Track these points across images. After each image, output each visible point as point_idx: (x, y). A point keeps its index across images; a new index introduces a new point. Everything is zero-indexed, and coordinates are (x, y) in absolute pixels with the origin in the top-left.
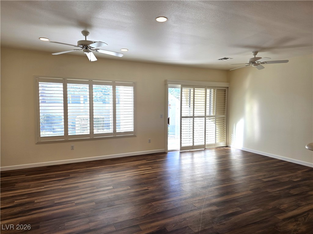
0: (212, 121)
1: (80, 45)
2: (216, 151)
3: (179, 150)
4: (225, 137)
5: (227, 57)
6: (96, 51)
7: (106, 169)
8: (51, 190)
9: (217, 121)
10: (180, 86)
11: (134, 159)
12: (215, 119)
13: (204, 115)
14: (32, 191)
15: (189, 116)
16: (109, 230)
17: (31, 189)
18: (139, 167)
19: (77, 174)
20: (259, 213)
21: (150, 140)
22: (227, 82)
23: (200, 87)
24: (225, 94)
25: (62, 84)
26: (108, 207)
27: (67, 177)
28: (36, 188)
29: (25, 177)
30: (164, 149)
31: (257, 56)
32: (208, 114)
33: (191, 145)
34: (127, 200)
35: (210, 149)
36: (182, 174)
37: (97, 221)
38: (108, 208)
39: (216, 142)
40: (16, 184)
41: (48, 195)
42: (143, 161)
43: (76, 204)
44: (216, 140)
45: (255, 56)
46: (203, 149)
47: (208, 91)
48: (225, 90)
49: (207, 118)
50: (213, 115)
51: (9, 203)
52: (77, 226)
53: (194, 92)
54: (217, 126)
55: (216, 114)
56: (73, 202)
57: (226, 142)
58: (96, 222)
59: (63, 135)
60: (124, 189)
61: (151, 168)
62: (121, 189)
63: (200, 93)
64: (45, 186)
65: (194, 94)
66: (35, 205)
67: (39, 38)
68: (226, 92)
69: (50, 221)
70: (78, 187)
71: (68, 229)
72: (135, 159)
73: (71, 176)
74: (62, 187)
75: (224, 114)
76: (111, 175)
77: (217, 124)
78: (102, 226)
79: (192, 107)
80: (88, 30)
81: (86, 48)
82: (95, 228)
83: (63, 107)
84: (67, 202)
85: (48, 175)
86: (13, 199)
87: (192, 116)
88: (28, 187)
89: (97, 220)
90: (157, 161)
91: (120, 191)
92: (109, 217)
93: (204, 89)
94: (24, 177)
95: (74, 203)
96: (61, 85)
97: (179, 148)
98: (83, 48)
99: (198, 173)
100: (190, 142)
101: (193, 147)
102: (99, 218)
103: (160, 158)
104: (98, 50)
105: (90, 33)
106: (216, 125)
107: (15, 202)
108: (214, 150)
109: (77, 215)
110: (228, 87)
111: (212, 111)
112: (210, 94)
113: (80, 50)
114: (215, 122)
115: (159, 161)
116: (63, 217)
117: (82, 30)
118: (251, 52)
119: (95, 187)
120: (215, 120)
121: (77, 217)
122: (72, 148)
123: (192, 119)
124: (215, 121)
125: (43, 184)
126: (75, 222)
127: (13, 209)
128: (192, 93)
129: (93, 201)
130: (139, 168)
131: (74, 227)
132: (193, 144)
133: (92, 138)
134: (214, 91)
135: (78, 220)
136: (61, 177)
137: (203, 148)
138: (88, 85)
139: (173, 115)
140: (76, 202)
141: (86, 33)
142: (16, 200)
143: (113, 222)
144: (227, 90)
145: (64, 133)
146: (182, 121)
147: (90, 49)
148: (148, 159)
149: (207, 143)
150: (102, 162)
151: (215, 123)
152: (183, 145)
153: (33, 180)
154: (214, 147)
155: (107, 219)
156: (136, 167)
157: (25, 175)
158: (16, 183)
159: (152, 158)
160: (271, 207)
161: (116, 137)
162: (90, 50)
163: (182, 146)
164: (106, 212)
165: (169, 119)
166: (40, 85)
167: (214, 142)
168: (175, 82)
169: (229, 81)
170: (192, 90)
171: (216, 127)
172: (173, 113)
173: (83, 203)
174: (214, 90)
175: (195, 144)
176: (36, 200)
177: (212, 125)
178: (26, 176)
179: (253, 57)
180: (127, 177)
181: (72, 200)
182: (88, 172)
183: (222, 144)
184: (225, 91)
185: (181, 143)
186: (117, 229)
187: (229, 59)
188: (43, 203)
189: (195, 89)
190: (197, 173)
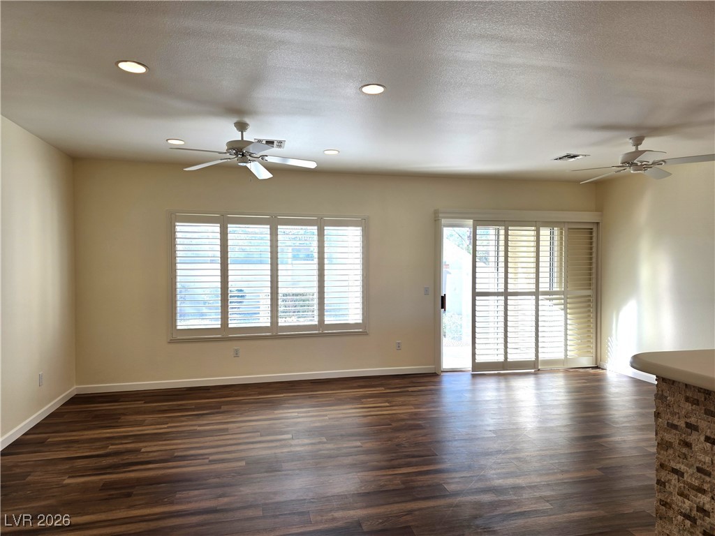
0: (555, 305)
1: (231, 149)
2: (567, 378)
3: (470, 369)
4: (592, 343)
5: (573, 152)
6: (263, 159)
7: (295, 399)
8: (178, 432)
9: (568, 306)
10: (471, 222)
11: (358, 384)
12: (565, 299)
13: (534, 290)
14: (145, 430)
15: (496, 291)
16: (251, 514)
17: (144, 428)
18: (364, 400)
19: (235, 406)
20: (591, 519)
21: (399, 343)
22: (596, 211)
23: (522, 223)
24: (591, 238)
25: (219, 225)
26: (267, 472)
27: (216, 409)
28: (153, 427)
29: (143, 405)
30: (433, 366)
31: (640, 148)
32: (544, 286)
33: (501, 359)
34: (309, 463)
35: (551, 371)
36: (450, 422)
37: (235, 496)
38: (266, 474)
39: (566, 355)
40: (123, 417)
41: (168, 440)
42: (378, 389)
43: (210, 461)
44: (566, 350)
45: (637, 148)
46: (533, 371)
47: (545, 232)
48: (592, 229)
49: (541, 297)
50: (558, 289)
51: (100, 448)
52: (196, 501)
53: (506, 235)
54: (569, 316)
55: (566, 286)
56: (206, 457)
57: (594, 356)
58: (232, 498)
59: (219, 326)
60: (313, 441)
61: (387, 404)
62: (306, 441)
63: (523, 237)
64: (169, 425)
65: (506, 241)
66: (139, 456)
67: (167, 140)
68: (594, 234)
69: (154, 486)
70: (227, 430)
71: (177, 503)
72: (362, 384)
73: (224, 408)
74: (198, 428)
75: (590, 289)
76: (298, 412)
77: (568, 311)
78: (239, 505)
79: (502, 270)
80: (247, 120)
81: (243, 155)
82: (226, 507)
83: (220, 271)
84: (195, 457)
85: (181, 405)
86: (108, 442)
87: (502, 292)
88: (141, 424)
89: (236, 494)
90: (408, 391)
91: (304, 445)
92: (260, 491)
93: (533, 228)
94: (140, 405)
95: (208, 458)
96: (216, 228)
97: (468, 365)
98: (236, 154)
99: (492, 422)
100: (498, 352)
101: (505, 365)
102: (240, 491)
103: (418, 384)
104: (266, 158)
105: (250, 125)
106: (566, 314)
107: (110, 447)
108: (561, 374)
109: (204, 482)
110: (598, 223)
111: (555, 280)
112: (552, 239)
113: (233, 159)
114: (563, 306)
115: (412, 391)
116: (179, 481)
117: (235, 120)
118: (628, 140)
119: (259, 434)
120: (563, 301)
121: (202, 485)
122: (237, 354)
123: (503, 298)
124: (565, 304)
125: (168, 420)
126: (196, 492)
127: (100, 459)
128: (502, 238)
129: (243, 460)
130: (362, 403)
131: (190, 502)
132: (506, 357)
133: (274, 335)
134: (561, 233)
135: (201, 491)
136: (204, 410)
137: (533, 368)
138: (269, 226)
139: (455, 290)
140: (211, 458)
141: (242, 127)
142: (112, 445)
143: (263, 501)
144: (595, 230)
145: (220, 323)
146: (477, 303)
147: (250, 155)
148: (389, 384)
149: (541, 356)
150: (292, 386)
151: (565, 309)
152: (479, 359)
153: (153, 412)
154: (561, 367)
155: (255, 494)
156: (358, 399)
157: (143, 402)
158: (124, 414)
159: (399, 384)
160: (632, 511)
161: (323, 334)
162: (249, 158)
163: (476, 361)
164: (259, 482)
165: (443, 299)
166: (178, 228)
167: (561, 356)
168: (458, 215)
169: (600, 208)
170: (502, 232)
171: (566, 319)
172: (455, 285)
173: (223, 461)
174: (562, 229)
175: (511, 358)
176: (146, 447)
177: (553, 313)
178: (145, 403)
179: (633, 149)
180: (329, 419)
181: (206, 454)
182: (257, 403)
183: (586, 361)
184: (591, 233)
185: (474, 354)
186: (265, 514)
187: (581, 157)
188: (155, 454)
189: (510, 228)
190: (486, 423)
